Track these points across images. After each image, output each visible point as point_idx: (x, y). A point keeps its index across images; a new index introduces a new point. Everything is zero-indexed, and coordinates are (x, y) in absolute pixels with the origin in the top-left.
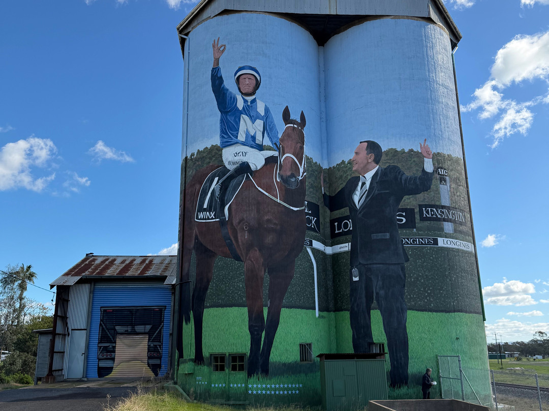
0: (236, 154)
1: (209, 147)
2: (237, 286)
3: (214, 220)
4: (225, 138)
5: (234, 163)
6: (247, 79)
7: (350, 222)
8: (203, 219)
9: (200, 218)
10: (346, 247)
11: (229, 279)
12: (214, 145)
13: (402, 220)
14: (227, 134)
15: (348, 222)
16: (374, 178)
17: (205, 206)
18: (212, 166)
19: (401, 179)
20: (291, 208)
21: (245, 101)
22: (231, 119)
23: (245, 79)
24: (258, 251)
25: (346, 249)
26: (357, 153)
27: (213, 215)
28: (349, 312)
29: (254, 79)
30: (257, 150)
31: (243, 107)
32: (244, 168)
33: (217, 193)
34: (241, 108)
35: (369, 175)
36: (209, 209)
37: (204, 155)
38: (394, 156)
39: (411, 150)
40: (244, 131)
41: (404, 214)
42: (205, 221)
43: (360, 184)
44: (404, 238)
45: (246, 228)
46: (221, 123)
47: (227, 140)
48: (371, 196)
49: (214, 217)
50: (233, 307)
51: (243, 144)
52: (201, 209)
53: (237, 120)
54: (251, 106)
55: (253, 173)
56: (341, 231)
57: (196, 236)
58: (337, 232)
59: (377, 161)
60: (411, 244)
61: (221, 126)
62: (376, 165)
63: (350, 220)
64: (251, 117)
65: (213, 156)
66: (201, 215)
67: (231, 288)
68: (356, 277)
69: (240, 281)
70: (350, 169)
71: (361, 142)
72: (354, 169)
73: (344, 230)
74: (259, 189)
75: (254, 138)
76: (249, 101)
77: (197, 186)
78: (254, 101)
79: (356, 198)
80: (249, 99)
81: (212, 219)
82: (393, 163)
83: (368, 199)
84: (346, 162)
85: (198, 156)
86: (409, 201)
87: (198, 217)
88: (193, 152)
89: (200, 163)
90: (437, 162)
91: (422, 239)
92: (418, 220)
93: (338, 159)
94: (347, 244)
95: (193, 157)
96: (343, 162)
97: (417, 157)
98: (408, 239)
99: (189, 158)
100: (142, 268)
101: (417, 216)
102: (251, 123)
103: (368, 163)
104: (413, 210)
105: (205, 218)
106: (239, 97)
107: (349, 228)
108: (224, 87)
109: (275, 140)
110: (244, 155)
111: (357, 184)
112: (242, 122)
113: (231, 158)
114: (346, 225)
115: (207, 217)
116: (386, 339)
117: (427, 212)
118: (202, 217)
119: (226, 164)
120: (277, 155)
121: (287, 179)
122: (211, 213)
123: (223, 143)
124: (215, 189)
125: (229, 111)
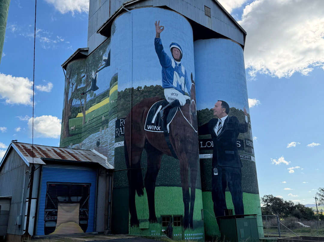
0: (172, 94)
1: (155, 85)
2: (176, 174)
3: (160, 132)
4: (165, 82)
5: (171, 99)
7: (212, 142)
8: (152, 130)
9: (149, 128)
10: (209, 156)
11: (171, 169)
12: (158, 85)
13: (239, 145)
14: (166, 80)
15: (211, 143)
16: (226, 120)
17: (153, 122)
18: (157, 98)
19: (238, 124)
20: (195, 131)
21: (176, 64)
22: (169, 72)
23: (175, 50)
24: (185, 154)
25: (210, 157)
26: (216, 106)
27: (159, 128)
28: (211, 192)
29: (179, 52)
30: (183, 94)
31: (175, 67)
32: (176, 103)
33: (162, 115)
34: (174, 67)
35: (223, 119)
36: (156, 124)
37: (151, 90)
38: (235, 111)
39: (241, 110)
40: (176, 81)
41: (240, 142)
42: (153, 131)
43: (218, 123)
44: (240, 155)
45: (179, 139)
46: (162, 73)
47: (167, 84)
48: (224, 130)
49: (160, 130)
50: (174, 187)
51: (176, 89)
52: (149, 123)
53: (172, 73)
54: (179, 68)
55: (181, 107)
56: (205, 147)
57: (146, 140)
58: (202, 147)
59: (227, 112)
60: (243, 158)
61: (163, 75)
62: (226, 114)
64: (179, 74)
65: (158, 92)
66: (150, 127)
67: (173, 175)
68: (216, 173)
69: (177, 171)
70: (212, 114)
71: (218, 101)
72: (214, 114)
73: (207, 146)
74: (184, 117)
75: (181, 86)
76: (178, 64)
77: (146, 109)
78: (180, 65)
79: (216, 130)
80: (178, 63)
81: (159, 130)
82: (235, 115)
83: (223, 132)
84: (209, 110)
85: (146, 89)
86: (241, 136)
87: (146, 128)
88: (140, 86)
89: (147, 94)
90: (249, 118)
91: (247, 156)
92: (245, 147)
93: (203, 106)
94: (210, 155)
95: (140, 89)
96: (207, 109)
97: (243, 114)
98: (242, 155)
99: (136, 89)
100: (70, 156)
101: (244, 144)
102: (179, 78)
103: (222, 112)
104: (243, 141)
105: (153, 129)
106: (173, 60)
107: (211, 146)
108: (163, 52)
109: (189, 90)
110: (177, 95)
111: (217, 123)
112: (175, 76)
113: (170, 96)
114: (209, 144)
115: (154, 129)
116: (234, 207)
117: (247, 142)
118: (151, 129)
119: (167, 99)
120: (190, 99)
121: (193, 113)
122: (158, 127)
123: (164, 85)
124: (160, 112)
125: (167, 67)
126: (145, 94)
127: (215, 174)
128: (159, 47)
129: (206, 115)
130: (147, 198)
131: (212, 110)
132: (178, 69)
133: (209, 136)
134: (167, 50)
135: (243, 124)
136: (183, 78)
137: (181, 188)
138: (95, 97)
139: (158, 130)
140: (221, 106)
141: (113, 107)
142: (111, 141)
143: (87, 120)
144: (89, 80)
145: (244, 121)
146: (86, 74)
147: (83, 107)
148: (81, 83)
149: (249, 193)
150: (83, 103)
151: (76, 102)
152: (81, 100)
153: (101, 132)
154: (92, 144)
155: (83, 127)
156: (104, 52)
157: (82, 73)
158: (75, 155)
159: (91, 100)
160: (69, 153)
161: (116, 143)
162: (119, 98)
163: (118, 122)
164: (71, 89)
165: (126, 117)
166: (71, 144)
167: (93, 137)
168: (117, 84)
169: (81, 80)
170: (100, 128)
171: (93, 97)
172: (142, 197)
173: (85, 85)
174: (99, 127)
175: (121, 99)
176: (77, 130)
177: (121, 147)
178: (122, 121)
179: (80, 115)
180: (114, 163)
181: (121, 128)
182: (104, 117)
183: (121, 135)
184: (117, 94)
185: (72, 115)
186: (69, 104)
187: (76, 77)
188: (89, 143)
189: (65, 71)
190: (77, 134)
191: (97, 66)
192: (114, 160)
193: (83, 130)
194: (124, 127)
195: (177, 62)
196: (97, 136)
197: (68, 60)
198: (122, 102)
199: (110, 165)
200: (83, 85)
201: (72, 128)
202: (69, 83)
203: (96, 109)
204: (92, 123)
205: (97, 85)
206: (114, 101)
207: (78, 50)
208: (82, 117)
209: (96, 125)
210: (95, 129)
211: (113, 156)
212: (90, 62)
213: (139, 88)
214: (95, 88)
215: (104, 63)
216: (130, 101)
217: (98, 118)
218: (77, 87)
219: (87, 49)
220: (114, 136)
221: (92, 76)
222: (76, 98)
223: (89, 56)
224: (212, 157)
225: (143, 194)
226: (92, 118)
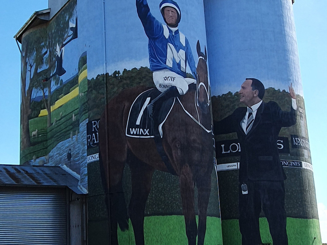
0: (166, 78)
1: (138, 67)
2: (175, 197)
3: (149, 137)
4: (154, 62)
5: (165, 86)
6: (170, 12)
7: (238, 145)
8: (136, 135)
9: (132, 133)
10: (235, 166)
11: (167, 190)
12: (144, 67)
13: (281, 147)
14: (156, 58)
17: (138, 123)
18: (143, 86)
19: (279, 113)
21: (170, 31)
22: (159, 45)
23: (169, 11)
24: (188, 167)
25: (236, 167)
26: (243, 87)
27: (147, 132)
28: (238, 220)
29: (176, 12)
30: (183, 77)
31: (169, 37)
33: (150, 112)
34: (167, 37)
35: (255, 108)
36: (143, 125)
37: (133, 75)
38: (273, 94)
39: (284, 91)
40: (171, 58)
41: (282, 141)
42: (138, 137)
43: (247, 114)
44: (283, 161)
45: (178, 146)
46: (150, 47)
47: (157, 64)
48: (257, 125)
49: (148, 134)
50: (172, 216)
51: (171, 69)
52: (133, 125)
53: (165, 47)
54: (175, 37)
56: (229, 152)
57: (129, 150)
58: (223, 152)
59: (261, 96)
60: (287, 166)
61: (150, 51)
62: (260, 100)
63: (239, 144)
64: (175, 46)
65: (144, 77)
66: (133, 131)
67: (170, 199)
68: (245, 191)
69: (176, 193)
70: (238, 100)
71: (247, 79)
72: (241, 100)
73: (232, 151)
74: (186, 111)
75: (179, 65)
76: (174, 31)
77: (127, 104)
78: (177, 32)
79: (244, 126)
80: (174, 29)
81: (147, 135)
82: (273, 99)
83: (254, 128)
84: (233, 94)
85: (125, 75)
86: (284, 132)
87: (129, 133)
88: (118, 71)
89: (128, 82)
90: (298, 102)
91: (294, 162)
92: (290, 147)
93: (223, 90)
94: (236, 164)
95: (117, 75)
96: (230, 93)
97: (287, 96)
98: (285, 161)
99: (111, 76)
100: (28, 177)
101: (290, 144)
102: (176, 52)
103: (254, 97)
104: (287, 138)
105: (138, 133)
106: (165, 27)
107: (237, 150)
108: (150, 15)
109: (193, 69)
110: (173, 79)
111: (245, 114)
112: (169, 50)
113: (162, 81)
114: (234, 148)
115: (140, 134)
116: (272, 240)
117: (296, 141)
118: (135, 133)
119: (158, 86)
120: (195, 83)
121: (202, 105)
122: (145, 130)
123: (152, 66)
124: (148, 108)
125: (157, 38)
126: (125, 82)
127: (244, 193)
128: (143, 9)
129: (229, 103)
130: (133, 233)
131: (237, 94)
132: (174, 39)
133: (234, 135)
134: (155, 12)
135: (288, 113)
136: (182, 52)
137: (183, 216)
138: (62, 86)
139: (145, 134)
140: (252, 88)
141: (83, 103)
142: (83, 154)
143: (54, 120)
144: (53, 59)
145: (290, 107)
146: (49, 49)
147: (47, 101)
148: (42, 63)
149: (296, 217)
150: (47, 94)
151: (37, 94)
152: (43, 90)
153: (72, 138)
154: (61, 157)
155: (48, 131)
156: (71, 15)
157: (44, 48)
158: (36, 175)
159: (57, 90)
160: (27, 173)
161: (89, 156)
162: (90, 90)
163: (89, 125)
164: (28, 73)
165: (99, 117)
166: (34, 157)
167: (62, 146)
168: (86, 68)
169: (43, 59)
170: (70, 133)
171: (59, 85)
172: (127, 232)
173: (48, 67)
174: (68, 130)
175: (91, 91)
176: (40, 136)
177: (95, 162)
178: (95, 123)
179: (44, 112)
180: (87, 185)
181: (94, 134)
182: (75, 116)
183: (94, 144)
184: (87, 82)
185: (33, 114)
186: (28, 97)
187: (34, 54)
188: (57, 155)
189: (20, 45)
190: (41, 142)
191: (62, 37)
192: (87, 180)
193: (49, 135)
194: (97, 133)
195: (172, 29)
196: (67, 145)
197: (23, 28)
198: (93, 96)
199: (83, 188)
200: (45, 67)
201: (34, 133)
202: (26, 64)
203: (63, 103)
204: (60, 125)
205: (64, 66)
206: (83, 94)
207: (35, 14)
208: (47, 115)
209: (65, 128)
210: (65, 136)
211: (85, 175)
212: (53, 31)
213: (115, 72)
214: (61, 71)
215: (71, 32)
216: (104, 94)
217: (68, 117)
218: (36, 70)
219: (48, 11)
220: (86, 146)
221: (57, 53)
222: (36, 88)
223: (51, 22)
224: (239, 167)
225: (127, 227)
226: (60, 118)
